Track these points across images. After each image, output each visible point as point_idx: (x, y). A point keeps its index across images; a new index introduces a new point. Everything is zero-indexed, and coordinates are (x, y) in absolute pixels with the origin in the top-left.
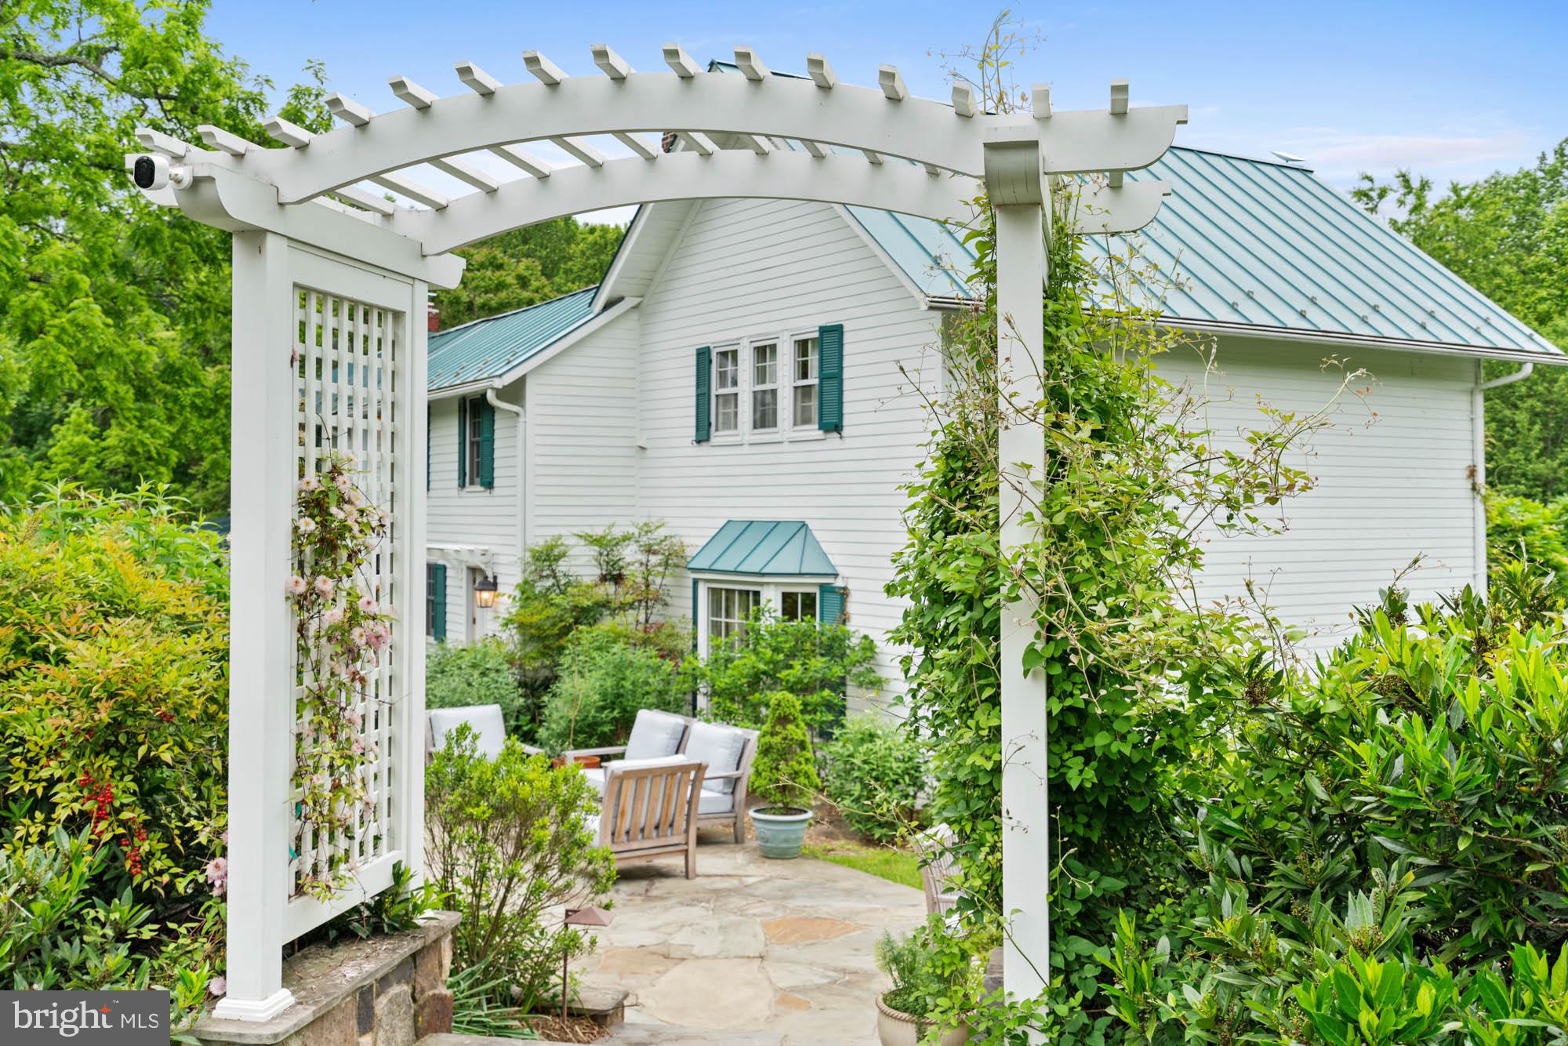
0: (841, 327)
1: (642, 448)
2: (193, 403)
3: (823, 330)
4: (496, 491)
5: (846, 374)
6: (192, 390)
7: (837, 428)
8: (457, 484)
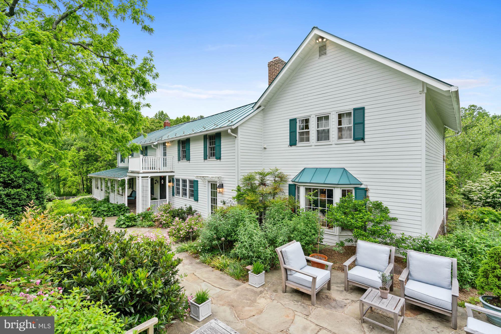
0: (364, 108)
1: (265, 148)
2: (117, 138)
3: (355, 110)
4: (222, 160)
5: (366, 122)
6: (116, 135)
7: (363, 139)
8: (203, 159)
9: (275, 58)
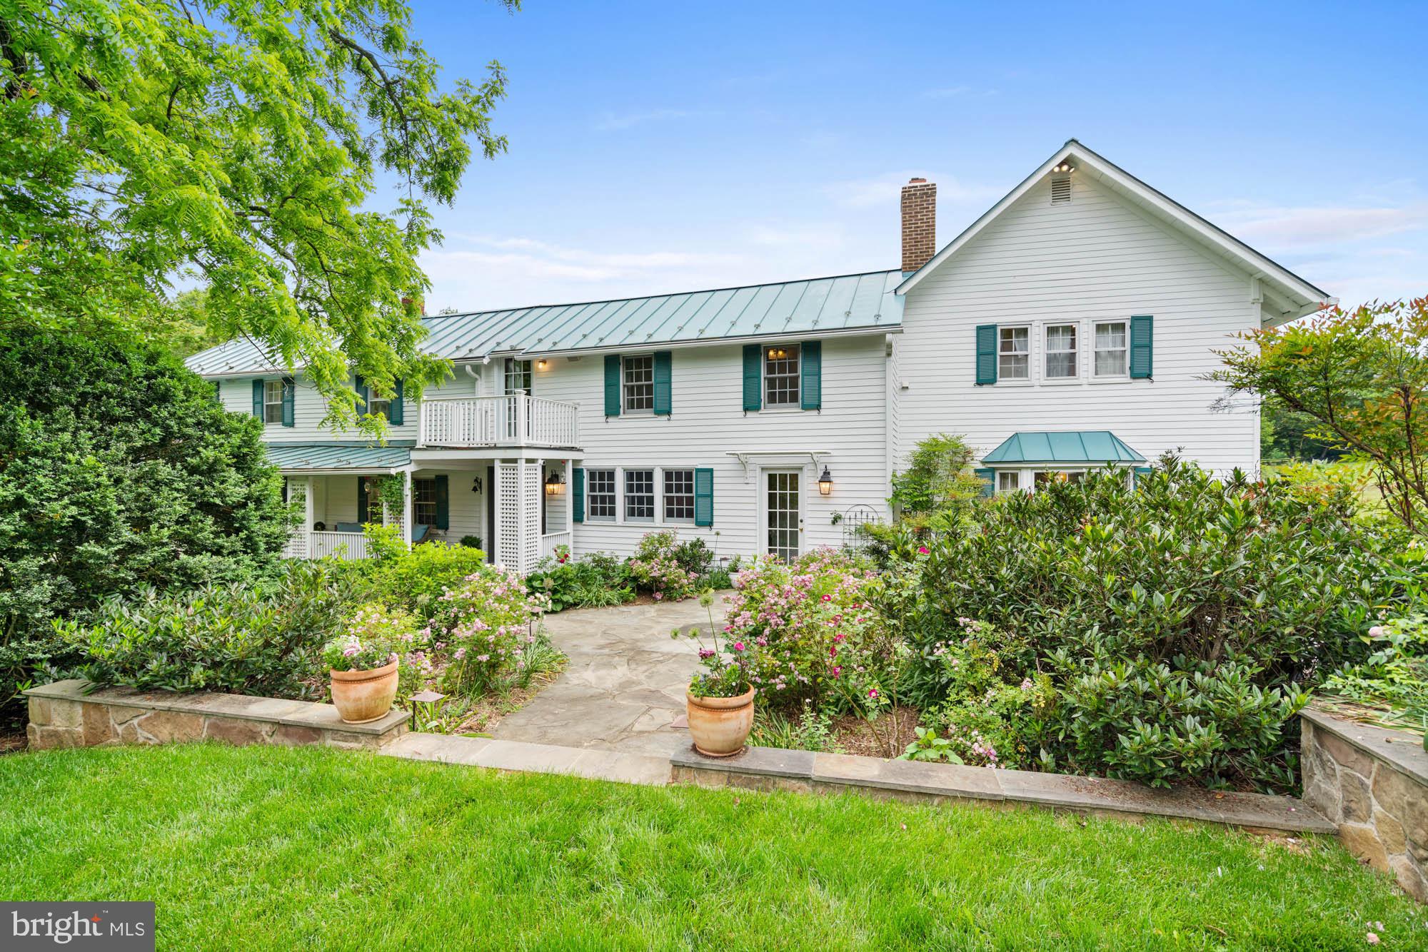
0: (1151, 317)
1: (905, 388)
3: (1134, 319)
4: (827, 412)
5: (1154, 345)
7: (1149, 376)
8: (741, 408)
9: (914, 180)
